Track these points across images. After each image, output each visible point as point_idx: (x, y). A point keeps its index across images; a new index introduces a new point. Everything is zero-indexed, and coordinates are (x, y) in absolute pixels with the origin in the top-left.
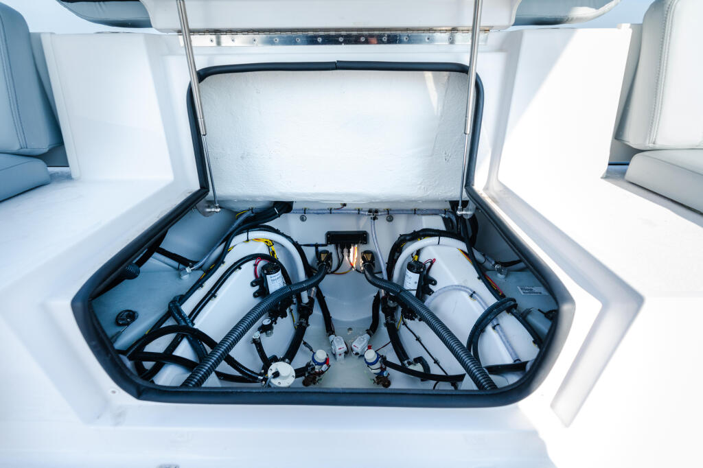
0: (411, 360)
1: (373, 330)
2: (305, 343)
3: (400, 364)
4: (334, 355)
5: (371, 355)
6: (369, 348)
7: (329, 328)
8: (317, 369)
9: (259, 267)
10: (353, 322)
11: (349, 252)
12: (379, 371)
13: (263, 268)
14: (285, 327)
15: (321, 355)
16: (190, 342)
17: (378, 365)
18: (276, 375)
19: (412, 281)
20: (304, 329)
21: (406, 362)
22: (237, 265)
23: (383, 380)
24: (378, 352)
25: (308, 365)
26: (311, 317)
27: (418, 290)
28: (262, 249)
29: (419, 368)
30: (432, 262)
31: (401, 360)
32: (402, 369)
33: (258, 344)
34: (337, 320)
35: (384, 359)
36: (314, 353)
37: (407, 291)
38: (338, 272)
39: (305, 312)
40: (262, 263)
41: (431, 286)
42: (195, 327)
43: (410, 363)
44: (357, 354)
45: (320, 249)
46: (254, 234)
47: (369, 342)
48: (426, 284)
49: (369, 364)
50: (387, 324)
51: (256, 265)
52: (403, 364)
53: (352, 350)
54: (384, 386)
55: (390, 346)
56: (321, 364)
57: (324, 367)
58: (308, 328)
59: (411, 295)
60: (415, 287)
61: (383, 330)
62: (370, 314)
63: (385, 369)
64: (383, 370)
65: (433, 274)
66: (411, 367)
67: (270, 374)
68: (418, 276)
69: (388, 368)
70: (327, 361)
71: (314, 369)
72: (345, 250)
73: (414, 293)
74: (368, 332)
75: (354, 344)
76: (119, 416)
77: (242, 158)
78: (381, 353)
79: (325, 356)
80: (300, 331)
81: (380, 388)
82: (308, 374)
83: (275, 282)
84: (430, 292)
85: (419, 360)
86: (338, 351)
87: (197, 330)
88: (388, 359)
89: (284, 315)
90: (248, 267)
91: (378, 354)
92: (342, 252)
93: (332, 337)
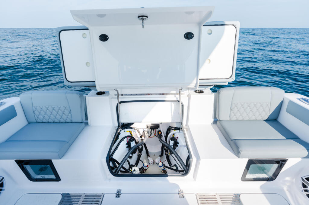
0: (173, 165)
1: (161, 155)
2: (141, 160)
3: (169, 167)
4: (150, 164)
5: (161, 164)
6: (160, 162)
7: (148, 154)
8: (145, 168)
9: (128, 140)
10: (155, 153)
11: (154, 131)
12: (163, 169)
13: (130, 140)
14: (135, 156)
15: (146, 164)
16: (112, 162)
17: (163, 167)
18: (134, 170)
19: (172, 143)
20: (140, 156)
21: (171, 166)
22: (122, 140)
23: (165, 172)
24: (163, 163)
25: (142, 167)
26: (142, 152)
27: (173, 146)
28: (129, 134)
29: (175, 168)
30: (177, 138)
31: (170, 165)
32: (170, 168)
33: (128, 162)
34: (150, 152)
35: (165, 165)
36: (144, 164)
37: (170, 146)
38: (150, 137)
39: (140, 151)
40: (129, 138)
41: (178, 144)
42: (113, 158)
43: (172, 166)
44: (157, 163)
45: (144, 129)
46: (126, 130)
47: (160, 159)
48: (176, 144)
49: (160, 167)
50: (166, 154)
51: (127, 139)
52: (170, 167)
53: (155, 162)
54: (165, 173)
55: (167, 161)
56: (146, 167)
57: (147, 168)
58: (141, 156)
59: (171, 147)
60: (173, 145)
61: (164, 156)
62: (161, 150)
63: (165, 168)
64: (164, 168)
65: (178, 140)
66: (173, 168)
67: (133, 170)
68: (173, 142)
69: (166, 168)
70: (147, 166)
71: (144, 168)
72: (153, 130)
73: (172, 147)
74: (160, 156)
75: (156, 160)
76: (110, 180)
77: (126, 114)
78: (164, 163)
79: (147, 165)
80: (139, 157)
81: (164, 173)
82: (142, 170)
83: (133, 144)
84: (177, 146)
85: (175, 165)
86: (151, 163)
87: (114, 159)
88: (166, 165)
89: (135, 153)
90: (125, 140)
91: (163, 164)
92: (152, 131)
93: (149, 158)
